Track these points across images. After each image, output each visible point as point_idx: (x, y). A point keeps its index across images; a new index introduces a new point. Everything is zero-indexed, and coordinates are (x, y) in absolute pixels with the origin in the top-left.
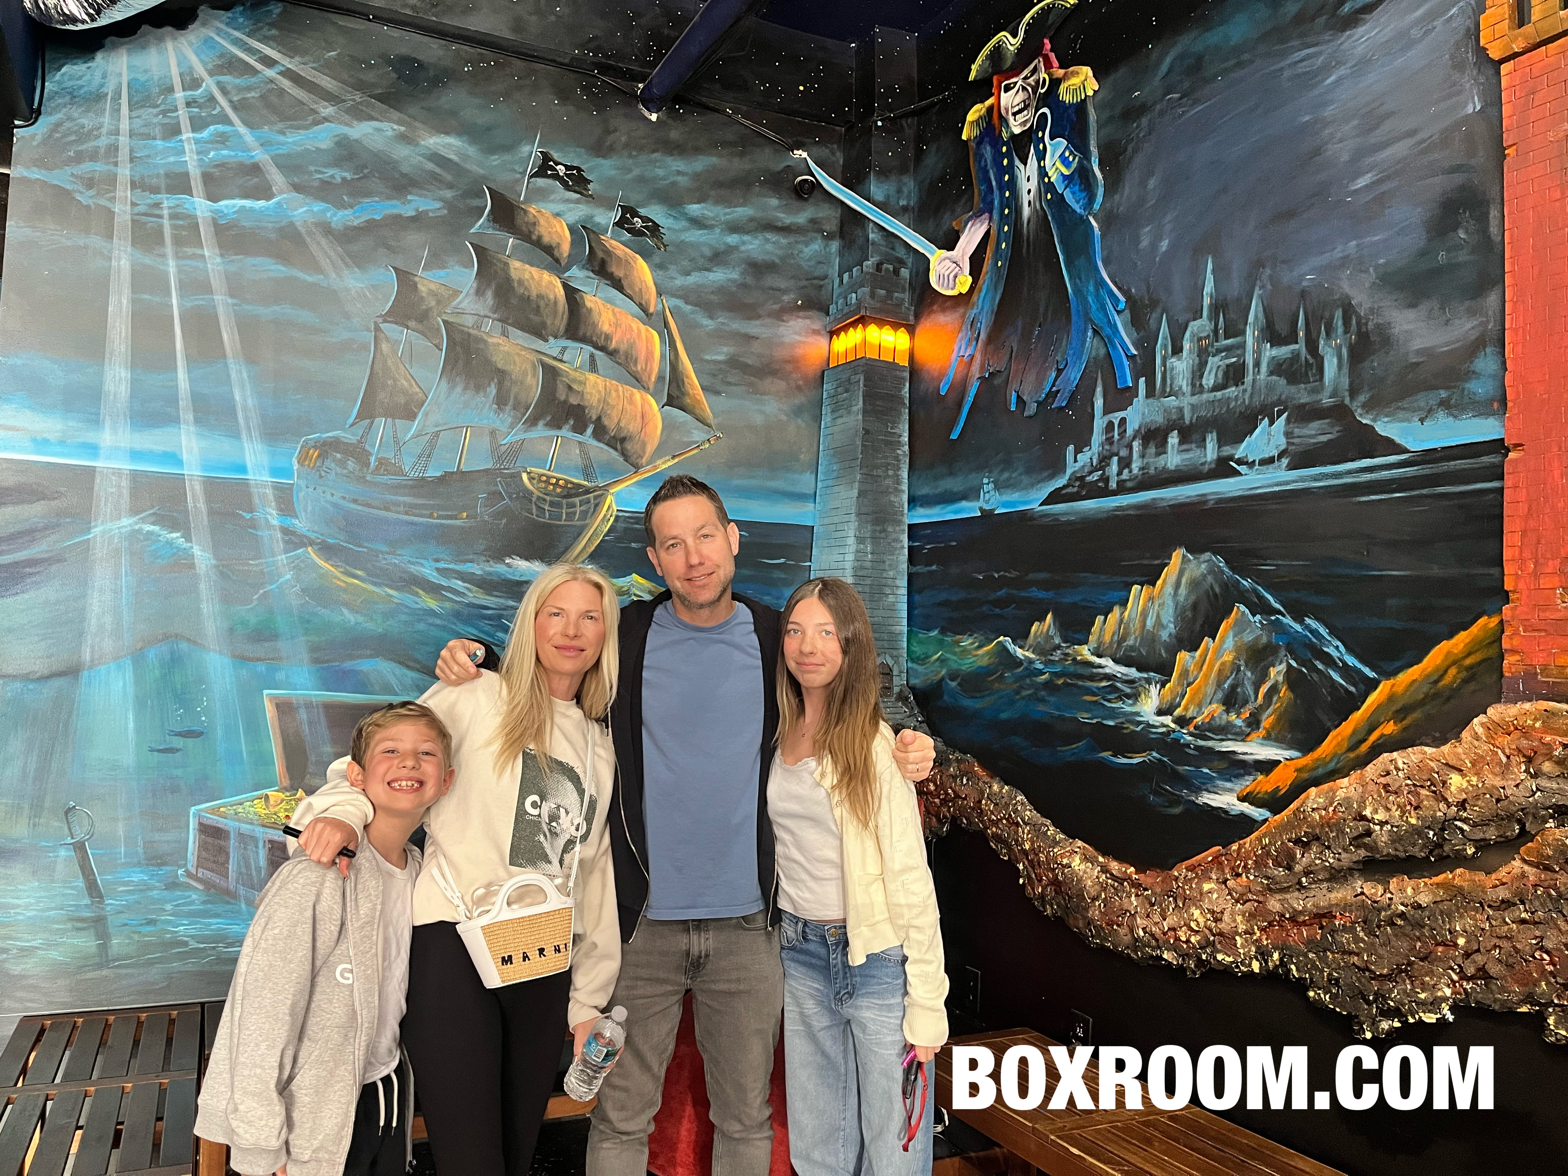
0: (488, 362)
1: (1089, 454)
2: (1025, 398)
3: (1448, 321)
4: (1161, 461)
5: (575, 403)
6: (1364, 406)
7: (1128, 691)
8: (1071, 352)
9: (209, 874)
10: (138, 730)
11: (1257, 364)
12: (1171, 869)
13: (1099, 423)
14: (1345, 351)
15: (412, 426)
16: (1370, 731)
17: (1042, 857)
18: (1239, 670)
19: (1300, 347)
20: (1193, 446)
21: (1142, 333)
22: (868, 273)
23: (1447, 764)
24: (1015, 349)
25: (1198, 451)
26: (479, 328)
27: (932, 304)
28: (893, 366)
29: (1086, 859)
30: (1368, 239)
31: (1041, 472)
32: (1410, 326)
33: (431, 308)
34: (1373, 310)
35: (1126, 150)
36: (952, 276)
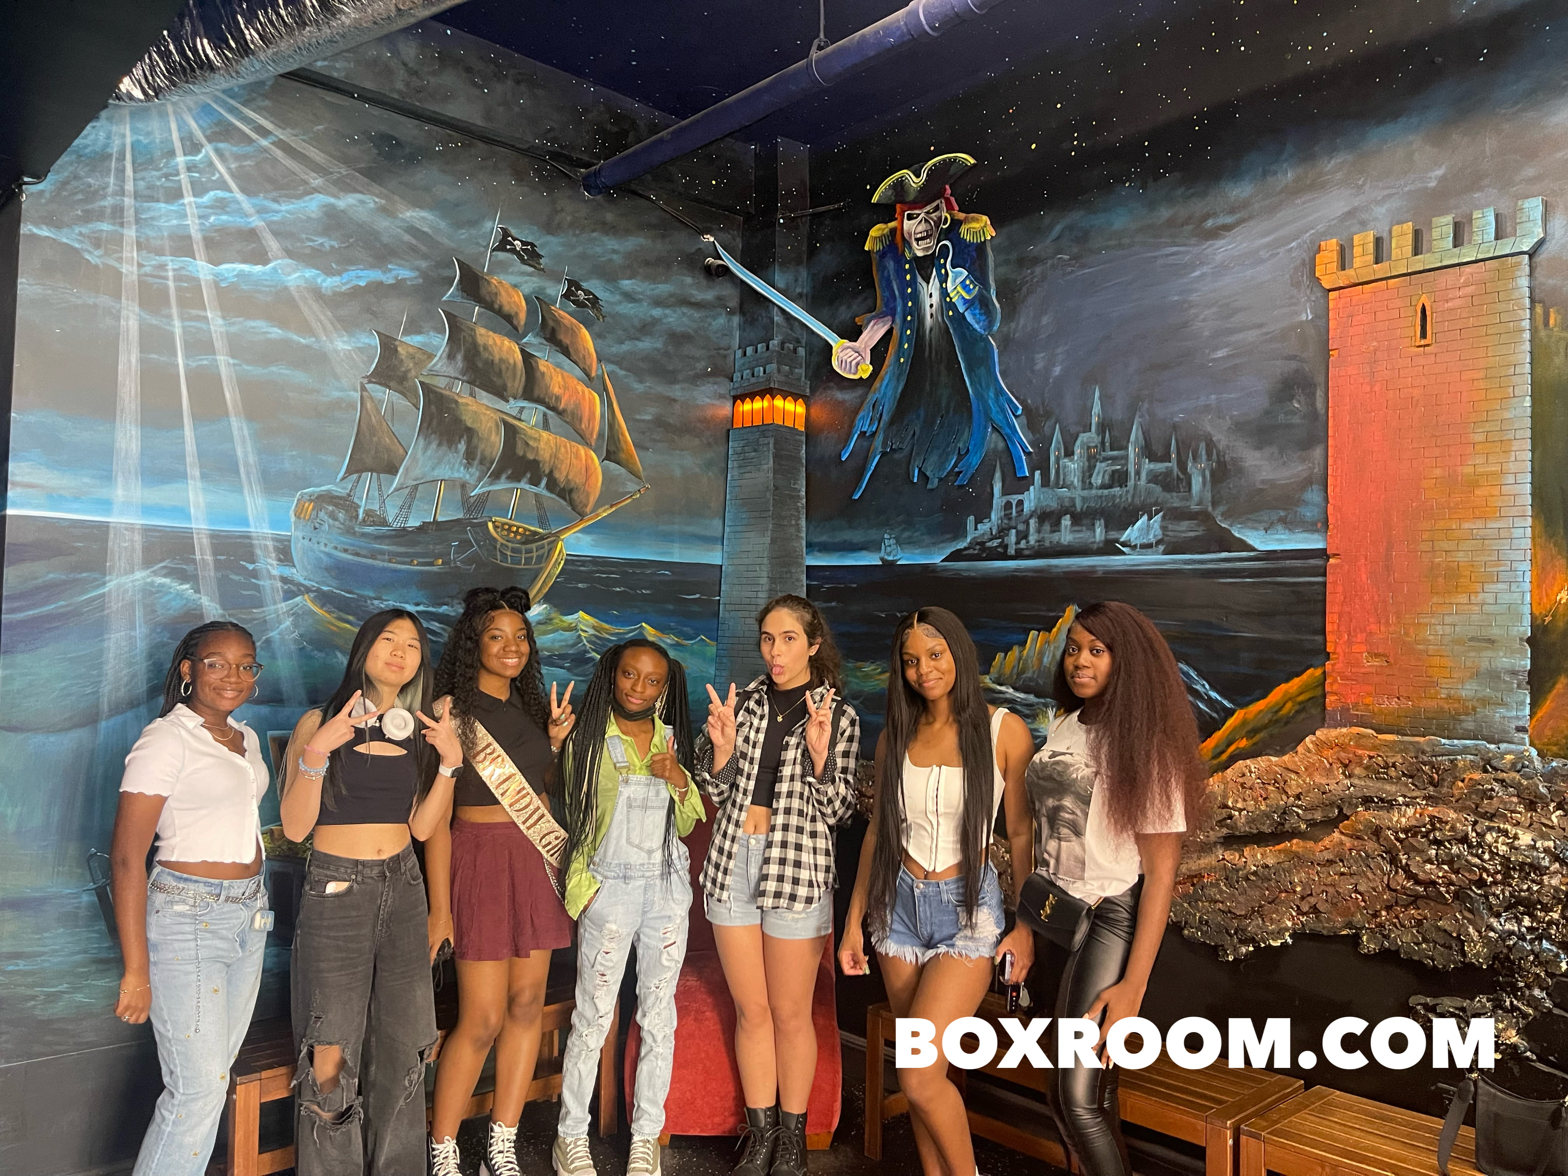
0: (457, 421)
1: (989, 525)
2: (928, 473)
3: (1284, 463)
4: (1055, 537)
5: (531, 458)
6: (1222, 514)
8: (972, 442)
11: (1138, 473)
13: (998, 501)
14: (1208, 473)
15: (394, 479)
16: (1229, 745)
19: (1173, 464)
20: (1084, 528)
21: (1037, 436)
22: (774, 351)
23: (1288, 769)
24: (918, 432)
25: (1088, 533)
26: (450, 389)
27: (831, 383)
28: (793, 431)
30: (1225, 396)
31: (942, 534)
32: (1257, 463)
33: (410, 370)
34: (1228, 447)
35: (1020, 290)
36: (854, 363)
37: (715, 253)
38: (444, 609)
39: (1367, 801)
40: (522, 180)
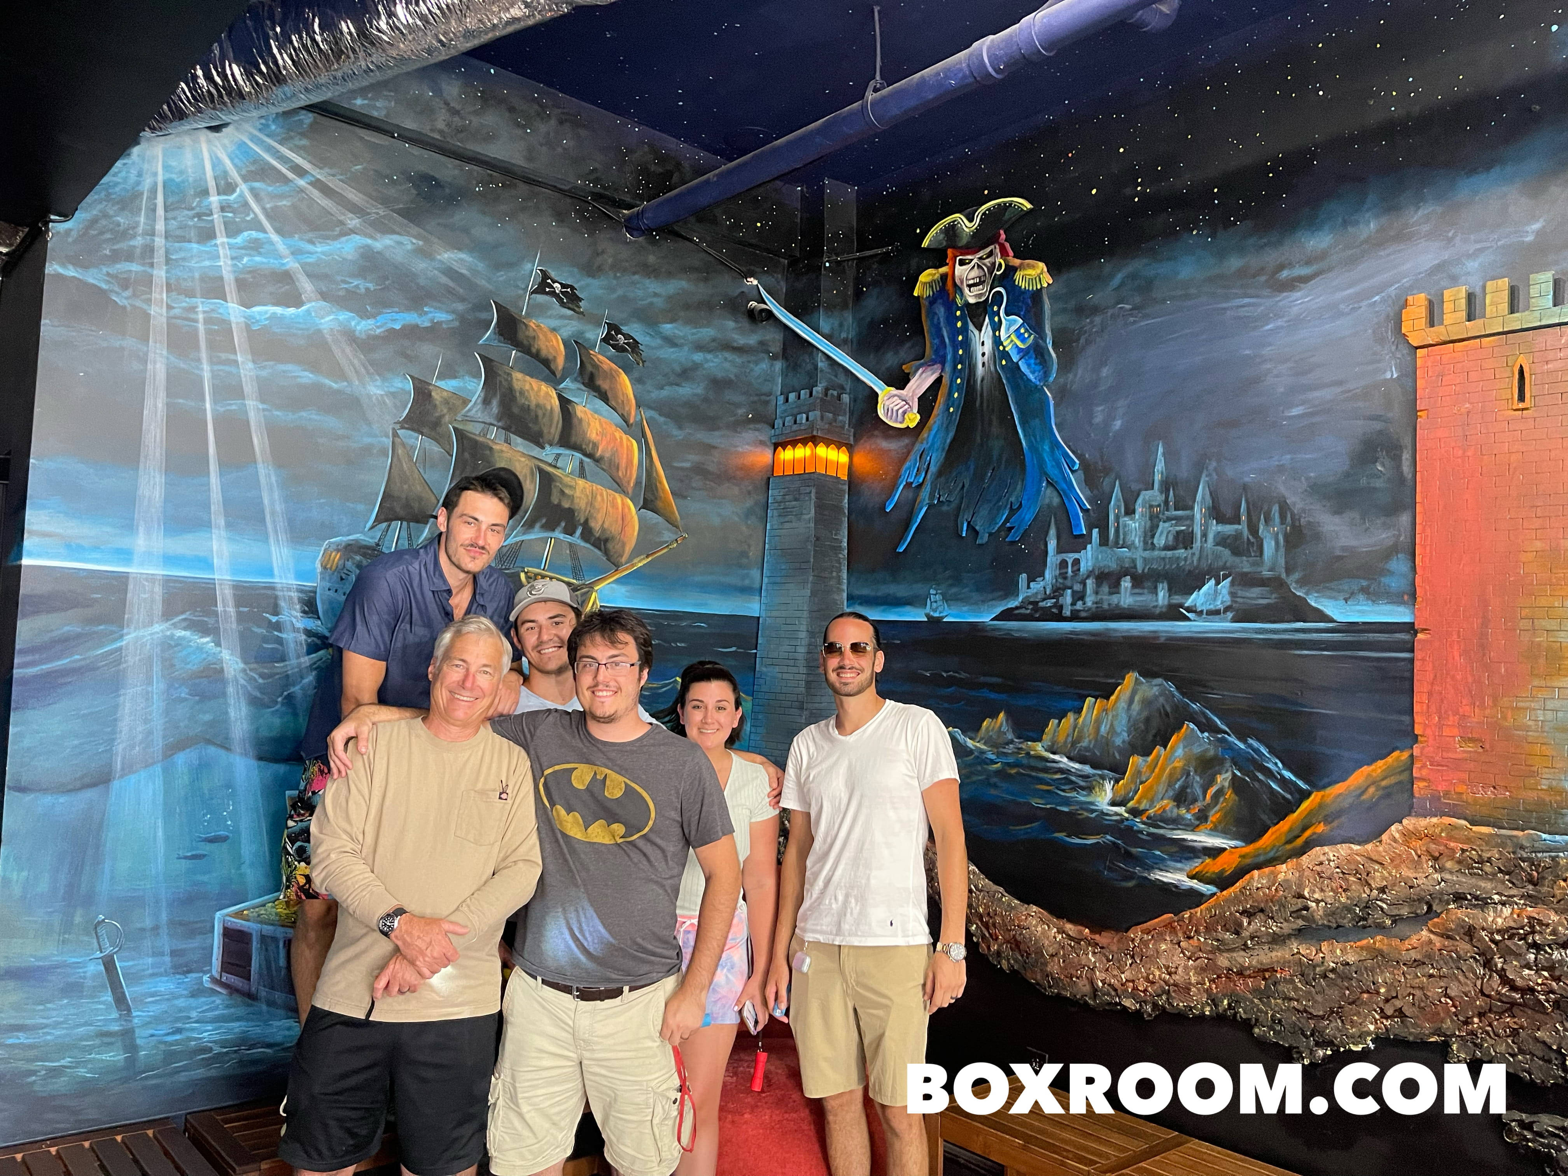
1: (1042, 584)
2: (977, 528)
3: (1367, 530)
4: (1114, 599)
5: (566, 506)
6: (1297, 582)
8: (1025, 497)
9: (233, 979)
11: (1204, 535)
12: (1126, 931)
13: (1053, 559)
14: (1281, 537)
15: (425, 528)
16: (1305, 829)
17: (998, 920)
18: (1188, 775)
19: (1243, 527)
20: (1146, 591)
21: (1095, 492)
22: (817, 397)
23: (1371, 860)
24: (967, 484)
25: (1150, 596)
26: (485, 435)
27: (876, 432)
28: (836, 480)
29: (1042, 921)
30: (1300, 456)
31: (993, 591)
32: (1337, 528)
33: (444, 415)
34: (1304, 511)
35: (1077, 340)
36: (900, 411)
37: (757, 297)
39: (1459, 898)
40: (563, 221)
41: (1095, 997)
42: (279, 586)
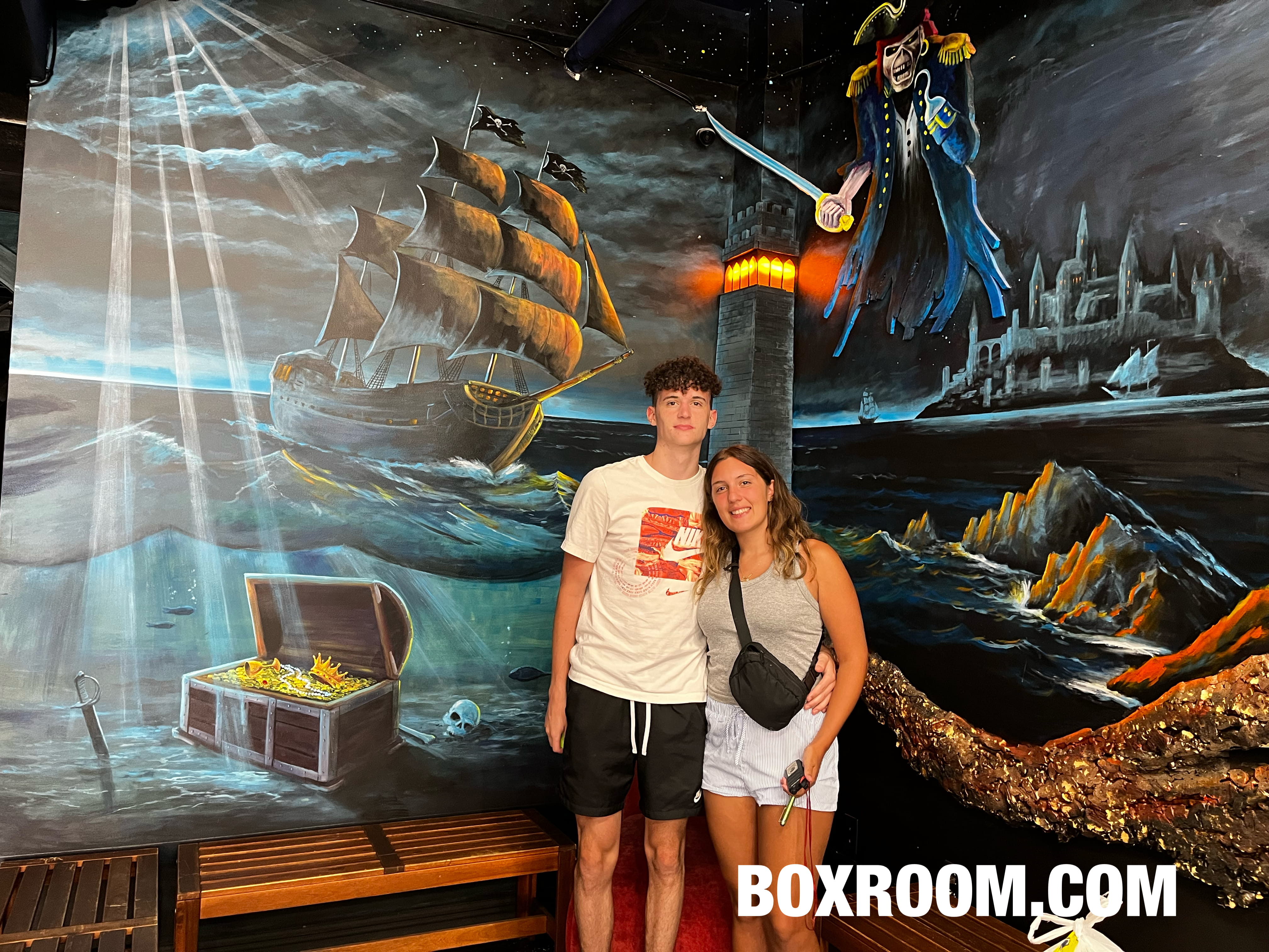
0: (435, 289)
1: (964, 375)
2: (903, 323)
4: (1034, 384)
5: (509, 324)
6: (1235, 342)
7: (1000, 584)
8: (948, 285)
9: (198, 732)
10: (139, 608)
11: (1130, 300)
12: (1043, 744)
13: (974, 347)
14: (1216, 292)
15: (371, 344)
17: (918, 726)
18: (1109, 572)
19: (1173, 286)
20: (1066, 371)
21: (1016, 270)
22: (760, 212)
24: (894, 280)
25: (1071, 377)
26: (428, 260)
27: (815, 240)
28: (781, 292)
29: (958, 729)
30: (1239, 192)
31: (918, 388)
33: (387, 243)
34: (1243, 256)
35: (1001, 108)
36: (836, 215)
37: (706, 122)
38: (418, 466)
41: (1008, 814)
42: (235, 394)
